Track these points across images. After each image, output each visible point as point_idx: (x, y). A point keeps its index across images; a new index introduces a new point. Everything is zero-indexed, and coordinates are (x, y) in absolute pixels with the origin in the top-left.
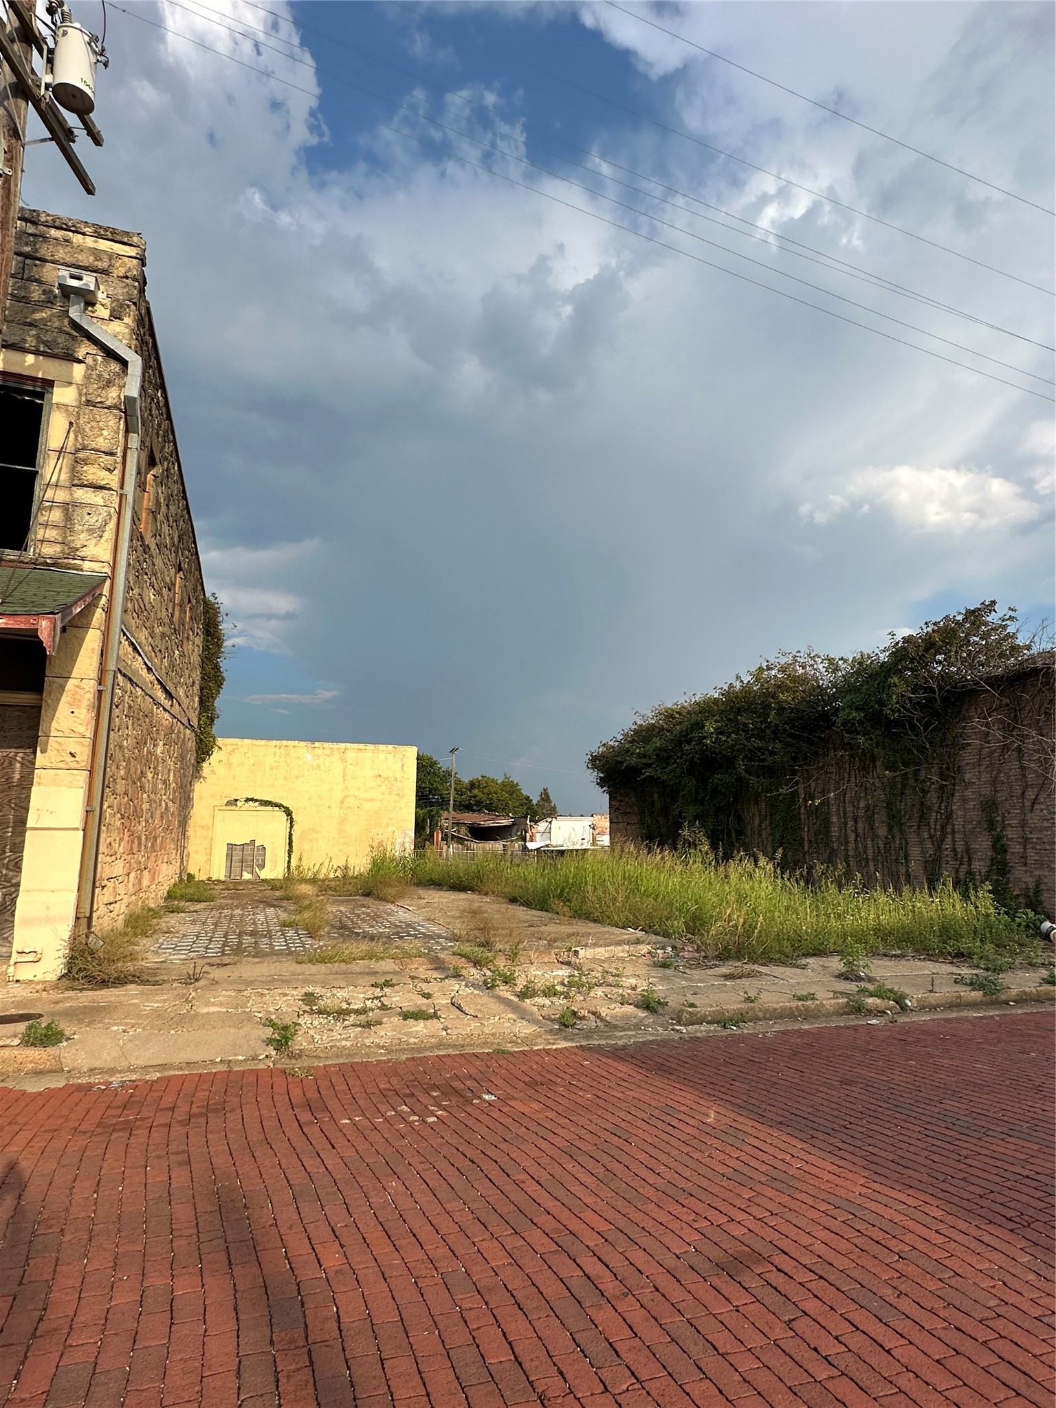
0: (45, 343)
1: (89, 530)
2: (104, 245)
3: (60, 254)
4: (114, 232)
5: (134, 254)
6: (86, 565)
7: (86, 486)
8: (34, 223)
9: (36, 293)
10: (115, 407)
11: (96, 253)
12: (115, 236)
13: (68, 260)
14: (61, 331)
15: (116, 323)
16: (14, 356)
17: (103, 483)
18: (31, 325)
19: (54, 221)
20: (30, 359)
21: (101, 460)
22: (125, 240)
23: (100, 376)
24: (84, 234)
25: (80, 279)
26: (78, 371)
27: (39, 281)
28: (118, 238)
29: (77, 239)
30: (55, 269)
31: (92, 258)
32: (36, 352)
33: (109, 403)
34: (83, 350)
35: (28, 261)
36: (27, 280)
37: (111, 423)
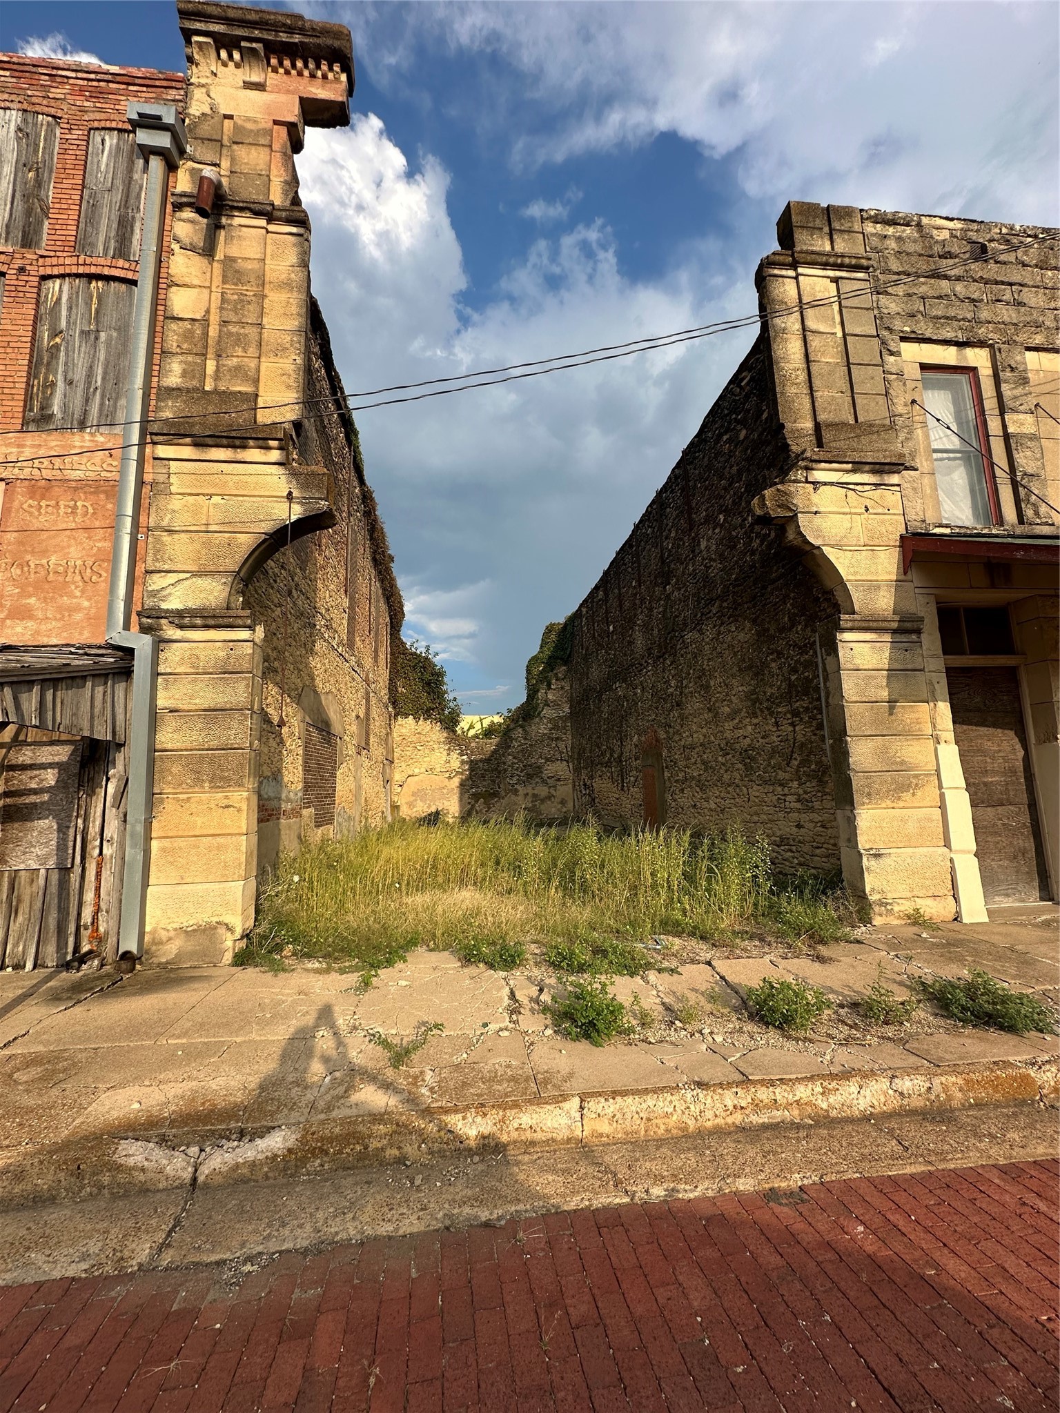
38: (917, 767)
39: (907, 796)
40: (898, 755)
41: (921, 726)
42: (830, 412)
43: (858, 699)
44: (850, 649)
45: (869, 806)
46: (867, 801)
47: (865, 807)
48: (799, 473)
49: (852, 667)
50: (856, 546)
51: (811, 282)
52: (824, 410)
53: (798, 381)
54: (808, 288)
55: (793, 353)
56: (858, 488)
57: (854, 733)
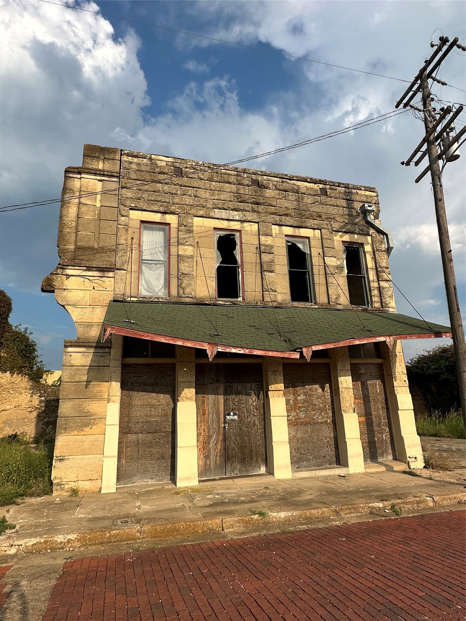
0: (361, 230)
1: (389, 297)
2: (367, 193)
3: (358, 198)
4: (370, 188)
5: (375, 195)
6: (391, 310)
7: (384, 281)
8: (348, 188)
9: (354, 214)
10: (384, 251)
11: (366, 196)
12: (371, 190)
13: (360, 200)
14: (363, 225)
15: (376, 221)
16: (352, 235)
17: (389, 279)
18: (355, 224)
19: (353, 187)
20: (356, 236)
21: (386, 271)
22: (374, 190)
23: (379, 240)
24: (361, 190)
25: (371, 207)
26: (369, 238)
27: (353, 208)
28: (372, 190)
29: (359, 192)
30: (357, 204)
31: (365, 198)
32: (358, 234)
33: (383, 249)
34: (372, 231)
35: (349, 202)
36: (350, 208)
37: (385, 257)
38: (95, 414)
39: (87, 429)
40: (87, 408)
41: (102, 394)
42: (84, 242)
43: (69, 380)
44: (71, 356)
45: (64, 435)
46: (64, 432)
47: (62, 435)
48: (59, 270)
49: (69, 364)
50: (84, 305)
51: (87, 181)
52: (81, 241)
53: (71, 226)
54: (85, 184)
55: (72, 213)
56: (91, 278)
57: (64, 398)
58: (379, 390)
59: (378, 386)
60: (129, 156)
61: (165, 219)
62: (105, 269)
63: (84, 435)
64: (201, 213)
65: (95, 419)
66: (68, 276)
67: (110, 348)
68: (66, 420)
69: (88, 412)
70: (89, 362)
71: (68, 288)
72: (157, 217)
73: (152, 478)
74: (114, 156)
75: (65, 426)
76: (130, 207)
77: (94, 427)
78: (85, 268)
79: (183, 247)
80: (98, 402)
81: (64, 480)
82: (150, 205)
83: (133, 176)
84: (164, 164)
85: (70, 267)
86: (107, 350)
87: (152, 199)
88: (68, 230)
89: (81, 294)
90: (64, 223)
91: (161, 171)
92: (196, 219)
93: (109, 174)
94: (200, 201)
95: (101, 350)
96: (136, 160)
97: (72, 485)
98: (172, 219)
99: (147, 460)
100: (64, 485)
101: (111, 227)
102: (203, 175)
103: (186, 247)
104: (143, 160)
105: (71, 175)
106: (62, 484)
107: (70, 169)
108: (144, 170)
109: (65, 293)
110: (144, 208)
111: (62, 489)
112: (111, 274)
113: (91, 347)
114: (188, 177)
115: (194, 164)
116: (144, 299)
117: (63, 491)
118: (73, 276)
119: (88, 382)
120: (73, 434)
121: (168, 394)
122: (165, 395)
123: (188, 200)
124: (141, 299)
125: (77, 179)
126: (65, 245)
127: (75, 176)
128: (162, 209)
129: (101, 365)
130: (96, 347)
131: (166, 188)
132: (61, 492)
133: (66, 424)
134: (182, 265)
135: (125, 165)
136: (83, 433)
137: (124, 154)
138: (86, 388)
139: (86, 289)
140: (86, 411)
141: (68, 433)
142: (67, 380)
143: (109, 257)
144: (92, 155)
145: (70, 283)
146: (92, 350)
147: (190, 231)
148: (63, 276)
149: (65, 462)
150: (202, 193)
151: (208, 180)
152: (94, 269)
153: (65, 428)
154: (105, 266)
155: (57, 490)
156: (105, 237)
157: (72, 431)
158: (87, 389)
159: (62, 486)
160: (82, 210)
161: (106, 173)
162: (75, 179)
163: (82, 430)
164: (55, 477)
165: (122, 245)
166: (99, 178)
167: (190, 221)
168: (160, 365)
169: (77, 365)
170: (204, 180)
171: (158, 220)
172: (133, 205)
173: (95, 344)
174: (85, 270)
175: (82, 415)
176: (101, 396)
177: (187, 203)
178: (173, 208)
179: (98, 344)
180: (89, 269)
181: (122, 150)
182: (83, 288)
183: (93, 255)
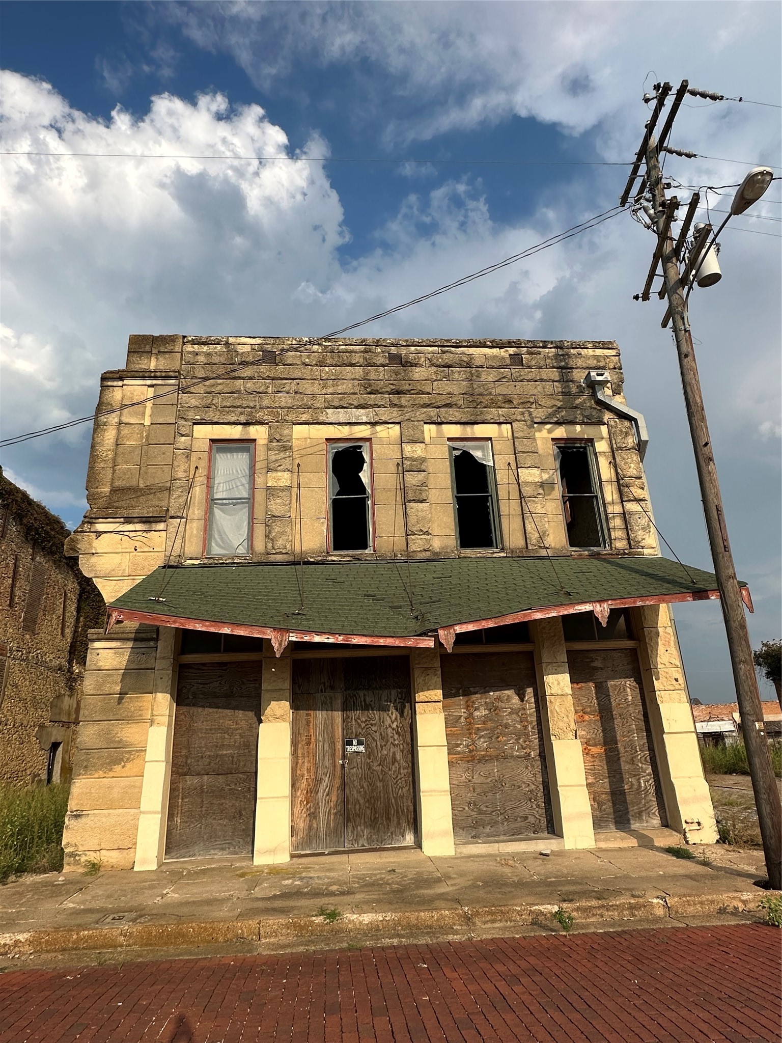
0: (587, 417)
1: (642, 528)
2: (599, 352)
3: (580, 362)
4: (604, 343)
5: (614, 354)
6: (646, 551)
7: (632, 501)
8: (561, 348)
9: (574, 389)
10: (633, 448)
11: (596, 357)
13: (584, 365)
14: (591, 408)
15: (617, 397)
16: (570, 427)
17: (642, 497)
18: (576, 407)
19: (572, 344)
20: (578, 428)
21: (636, 483)
22: (610, 346)
23: (621, 431)
24: (587, 348)
25: (602, 375)
26: (604, 429)
27: (572, 381)
28: (606, 346)
29: (584, 352)
30: (578, 372)
31: (595, 361)
32: (582, 423)
33: (629, 446)
34: (607, 416)
35: (564, 371)
36: (567, 382)
37: (635, 458)
38: (131, 745)
39: (118, 768)
40: (118, 735)
41: (142, 712)
42: (123, 480)
43: (94, 692)
44: (98, 654)
45: (84, 777)
46: (84, 772)
47: (81, 777)
48: (85, 526)
49: (94, 668)
50: (121, 576)
51: (132, 389)
52: (119, 479)
53: (107, 458)
54: (129, 394)
55: (109, 439)
56: (132, 534)
57: (86, 719)
58: (630, 698)
59: (629, 690)
60: (195, 344)
61: (248, 433)
62: (152, 519)
63: (113, 777)
64: (304, 417)
65: (130, 752)
66: (99, 534)
67: (156, 640)
68: (87, 754)
69: (120, 741)
70: (125, 663)
71: (99, 551)
72: (235, 432)
73: (223, 849)
74: (172, 347)
75: (85, 764)
76: (194, 421)
77: (128, 765)
78: (122, 520)
79: (274, 474)
80: (135, 726)
81: (81, 848)
82: (224, 415)
83: (201, 373)
84: (247, 348)
85: (100, 520)
86: (152, 643)
87: (228, 404)
88: (102, 465)
89: (117, 559)
90: (97, 455)
91: (243, 360)
92: (297, 428)
93: (164, 374)
94: (303, 400)
95: (142, 645)
96: (205, 349)
97: (92, 857)
98: (259, 433)
99: (215, 819)
100: (79, 855)
101: (164, 454)
102: (309, 358)
103: (280, 474)
104: (216, 347)
105: (109, 383)
106: (77, 855)
107: (108, 375)
108: (217, 361)
109: (94, 559)
110: (215, 420)
111: (77, 863)
112: (161, 526)
113: (128, 639)
114: (284, 365)
115: (294, 342)
116: (211, 561)
117: (79, 866)
118: (105, 532)
119: (122, 694)
120: (96, 776)
121: (252, 711)
122: (247, 712)
123: (284, 400)
124: (206, 561)
125: (117, 388)
126: (97, 488)
127: (115, 383)
128: (242, 419)
129: (143, 667)
130: (135, 640)
131: (250, 385)
132: (75, 868)
133: (87, 760)
134: (272, 502)
135: (189, 357)
136: (111, 774)
137: (187, 342)
138: (119, 704)
139: (124, 550)
140: (117, 739)
141: (90, 774)
142: (91, 692)
143: (159, 499)
144: (140, 350)
145: (101, 544)
146: (130, 644)
147: (286, 448)
148: (92, 534)
149: (83, 820)
150: (308, 387)
151: (317, 365)
152: (136, 520)
153: (86, 767)
154: (150, 515)
155: (68, 864)
156: (154, 471)
157: (96, 770)
158: (121, 706)
159: (77, 858)
160: (123, 433)
161: (158, 374)
162: (114, 388)
163: (111, 770)
164: (68, 844)
165: (179, 479)
166: (149, 382)
167: (286, 432)
168: (239, 664)
169: (106, 668)
170: (311, 365)
171: (237, 436)
172: (198, 417)
173: (133, 636)
174: (123, 523)
175: (112, 746)
176: (140, 715)
177: (283, 404)
178: (259, 415)
179: (137, 634)
180: (128, 520)
181: (184, 337)
182: (120, 550)
183: (135, 499)
